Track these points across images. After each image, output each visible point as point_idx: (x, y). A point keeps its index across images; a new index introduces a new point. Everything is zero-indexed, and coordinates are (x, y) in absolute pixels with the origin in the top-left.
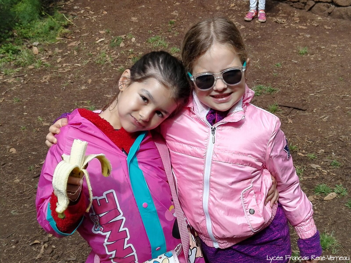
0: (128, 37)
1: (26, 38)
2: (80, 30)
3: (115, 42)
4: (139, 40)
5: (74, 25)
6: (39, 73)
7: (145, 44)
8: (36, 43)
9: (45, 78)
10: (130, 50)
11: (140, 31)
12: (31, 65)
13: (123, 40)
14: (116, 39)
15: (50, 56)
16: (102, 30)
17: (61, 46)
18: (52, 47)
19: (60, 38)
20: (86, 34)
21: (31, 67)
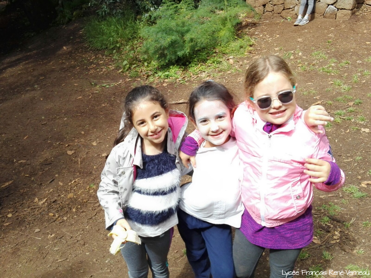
0: (296, 52)
1: (224, 54)
2: (261, 48)
3: (287, 55)
4: (305, 54)
5: (257, 44)
6: (235, 76)
7: (309, 57)
8: (231, 57)
9: (240, 79)
10: (299, 61)
11: (305, 48)
12: (229, 71)
13: (293, 54)
14: (288, 54)
15: (241, 65)
16: (277, 48)
17: (248, 58)
18: (242, 59)
19: (247, 54)
20: (265, 51)
21: (229, 72)
